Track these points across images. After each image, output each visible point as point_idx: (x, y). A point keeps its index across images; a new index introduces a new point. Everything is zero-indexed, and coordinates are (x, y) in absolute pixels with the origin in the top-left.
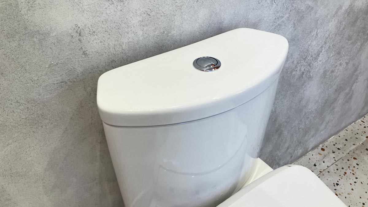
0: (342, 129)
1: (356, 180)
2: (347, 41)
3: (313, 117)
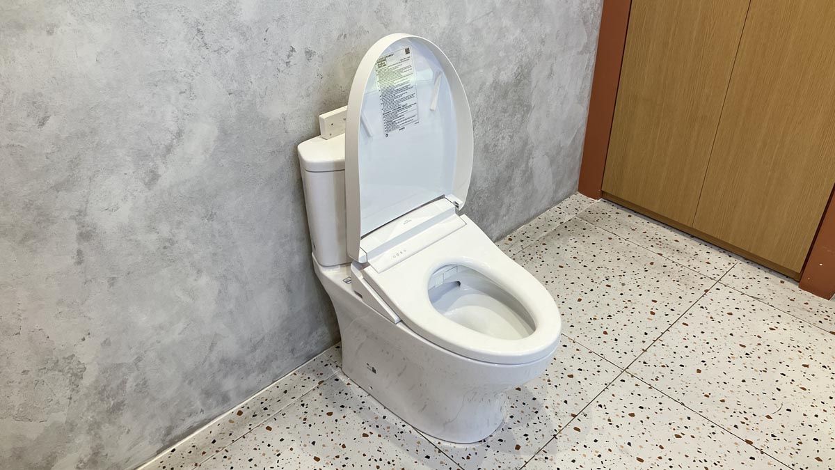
0: (534, 217)
1: (542, 263)
2: (503, 114)
3: (487, 197)
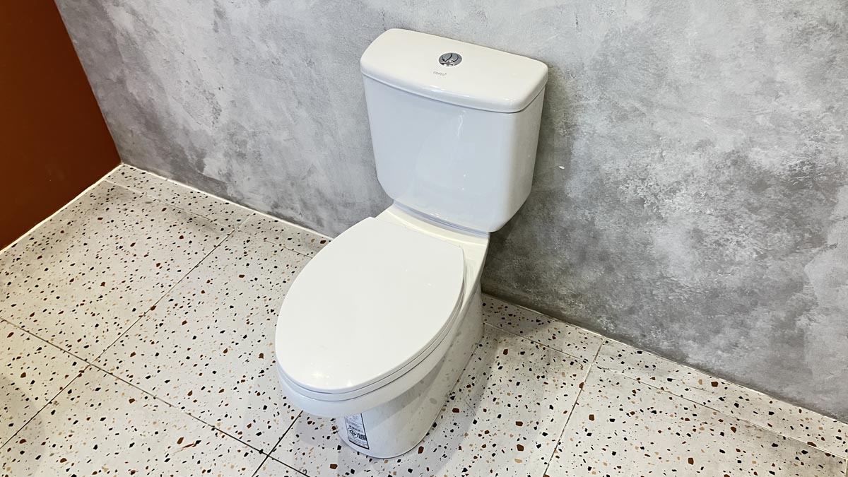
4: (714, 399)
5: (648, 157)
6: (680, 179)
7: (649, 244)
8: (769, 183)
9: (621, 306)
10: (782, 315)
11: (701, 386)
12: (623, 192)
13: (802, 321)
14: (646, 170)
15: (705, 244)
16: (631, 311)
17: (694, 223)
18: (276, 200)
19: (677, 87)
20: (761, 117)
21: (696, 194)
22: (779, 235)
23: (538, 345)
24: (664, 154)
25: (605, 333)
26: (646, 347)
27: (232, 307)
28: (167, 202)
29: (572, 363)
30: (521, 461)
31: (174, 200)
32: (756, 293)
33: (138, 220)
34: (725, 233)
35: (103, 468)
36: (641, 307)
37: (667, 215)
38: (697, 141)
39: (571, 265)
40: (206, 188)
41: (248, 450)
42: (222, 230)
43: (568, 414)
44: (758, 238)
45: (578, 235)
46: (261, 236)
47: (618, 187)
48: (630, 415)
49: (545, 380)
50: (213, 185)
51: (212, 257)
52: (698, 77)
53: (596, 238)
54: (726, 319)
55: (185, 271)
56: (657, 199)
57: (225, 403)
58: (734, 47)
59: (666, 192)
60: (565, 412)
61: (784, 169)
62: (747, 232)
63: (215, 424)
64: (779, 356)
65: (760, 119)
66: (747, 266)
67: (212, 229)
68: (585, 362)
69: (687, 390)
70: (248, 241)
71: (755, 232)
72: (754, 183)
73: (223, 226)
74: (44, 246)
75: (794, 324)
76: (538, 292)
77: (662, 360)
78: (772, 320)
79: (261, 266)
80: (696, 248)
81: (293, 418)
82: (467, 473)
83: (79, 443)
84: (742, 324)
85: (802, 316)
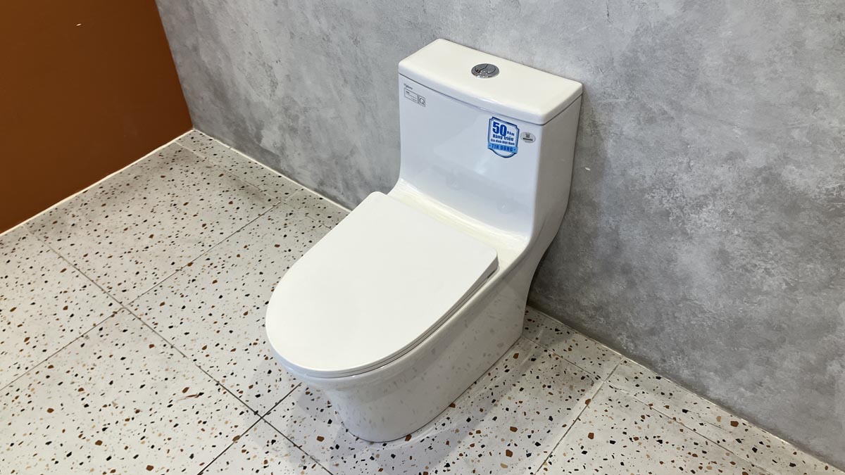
4: (730, 439)
5: (675, 166)
6: (709, 193)
7: (673, 260)
8: (803, 206)
9: (642, 325)
10: (812, 357)
11: (718, 424)
12: (649, 201)
13: (834, 367)
14: (672, 179)
15: (731, 267)
16: (652, 332)
17: (721, 243)
18: (322, 178)
19: (708, 92)
20: (798, 130)
21: (725, 211)
22: (812, 266)
23: (552, 353)
24: (692, 164)
25: (624, 353)
26: (666, 373)
27: (261, 273)
28: (225, 169)
29: (583, 378)
30: (506, 467)
31: (232, 168)
32: (784, 329)
33: (196, 181)
34: (753, 258)
35: (113, 402)
36: (663, 329)
37: (693, 231)
38: (727, 152)
39: (594, 274)
40: (263, 159)
41: (244, 409)
42: (270, 200)
43: (567, 428)
44: (789, 268)
45: (602, 244)
46: (304, 210)
47: (643, 196)
48: (633, 440)
49: (550, 390)
50: (269, 157)
51: (254, 225)
52: (730, 81)
53: (618, 248)
54: (750, 354)
55: (226, 234)
56: (683, 213)
57: (233, 362)
58: (770, 50)
59: (693, 206)
60: (564, 426)
61: (820, 193)
62: (777, 259)
63: (220, 379)
64: (807, 403)
65: (796, 134)
66: (775, 297)
67: (260, 199)
68: (597, 379)
69: (702, 424)
70: (291, 214)
71: (786, 260)
72: (786, 205)
73: (271, 197)
74: (110, 195)
75: (825, 368)
76: (560, 300)
77: (681, 390)
78: (801, 362)
79: (297, 239)
80: (721, 270)
81: (293, 386)
82: (449, 468)
83: (97, 377)
84: (768, 361)
85: (834, 363)
